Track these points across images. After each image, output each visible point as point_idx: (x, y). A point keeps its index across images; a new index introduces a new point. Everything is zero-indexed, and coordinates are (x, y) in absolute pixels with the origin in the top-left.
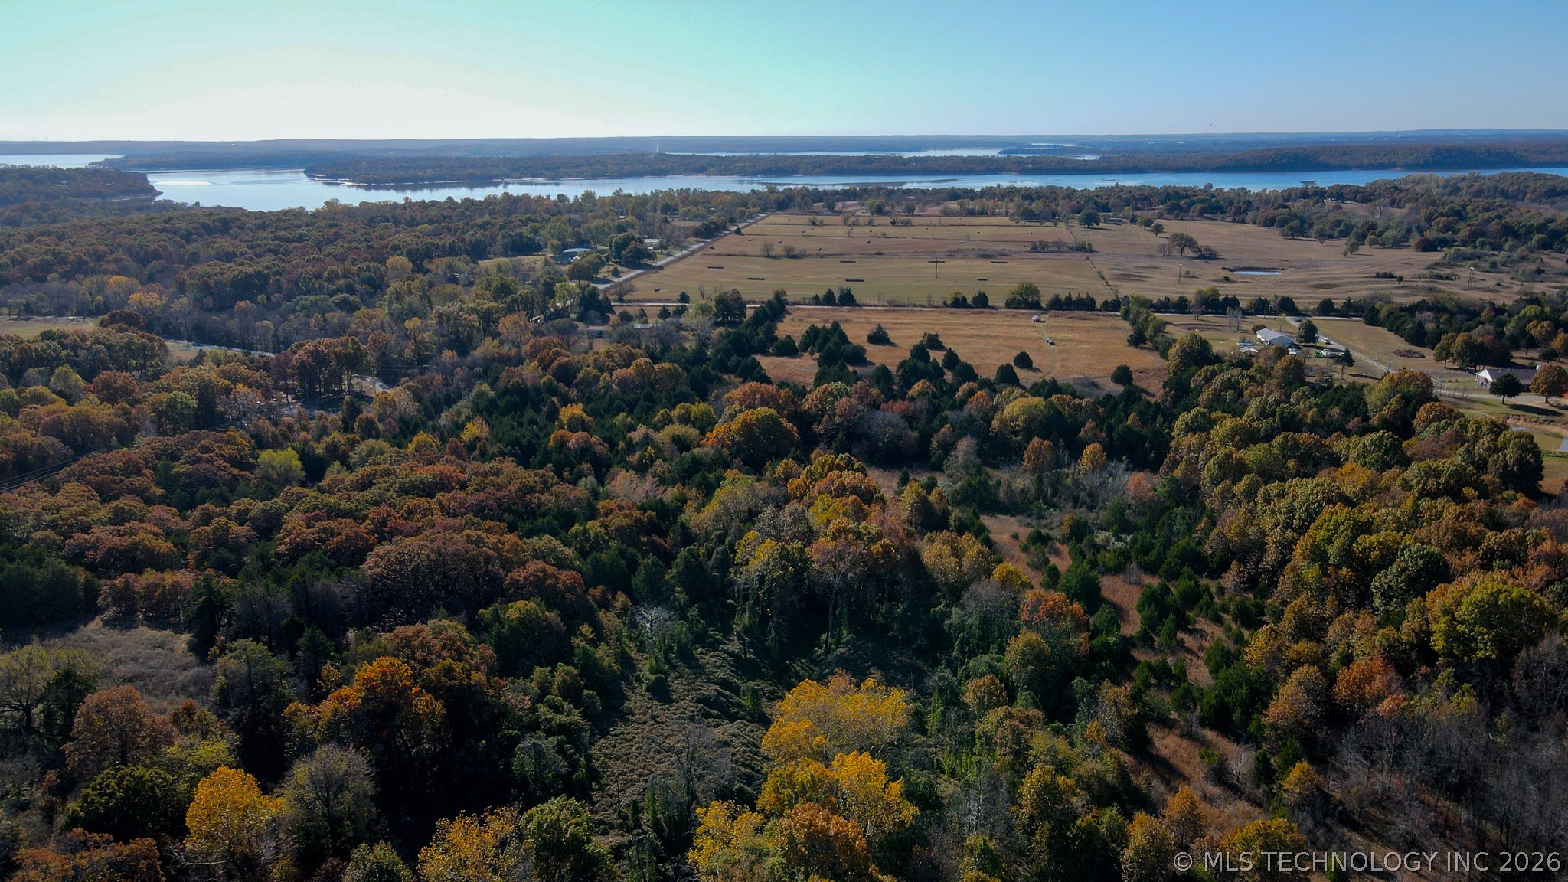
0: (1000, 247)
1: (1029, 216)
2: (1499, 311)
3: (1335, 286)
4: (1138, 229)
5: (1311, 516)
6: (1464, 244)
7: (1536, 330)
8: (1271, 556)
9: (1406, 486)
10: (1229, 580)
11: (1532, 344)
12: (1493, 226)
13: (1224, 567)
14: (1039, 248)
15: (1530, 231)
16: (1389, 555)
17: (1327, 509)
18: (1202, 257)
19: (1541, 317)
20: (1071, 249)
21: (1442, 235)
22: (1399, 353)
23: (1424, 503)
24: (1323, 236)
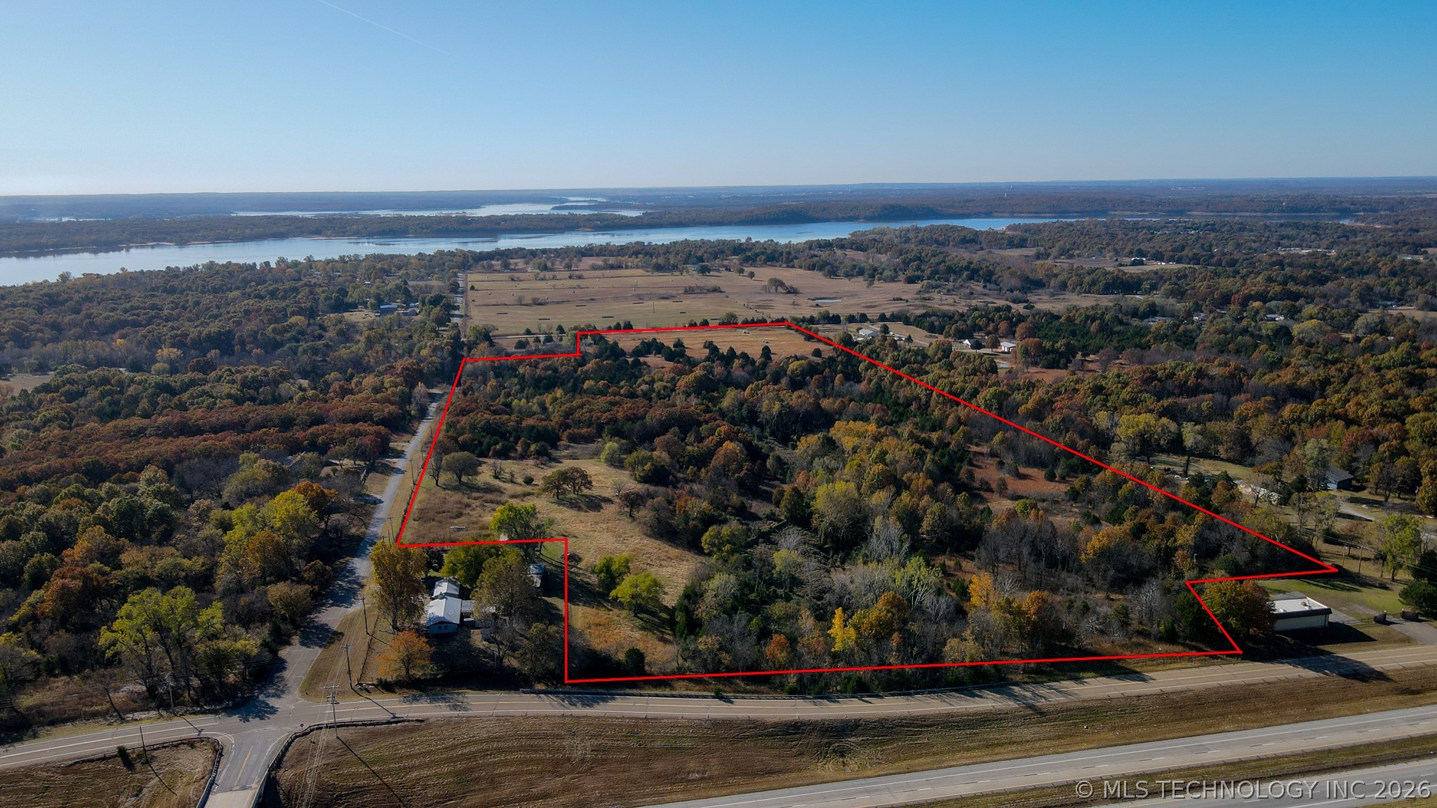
0: (662, 292)
1: (659, 268)
2: (962, 315)
3: (874, 307)
4: (733, 275)
5: (935, 384)
6: (929, 279)
7: (981, 322)
8: (924, 399)
9: (959, 374)
10: (913, 408)
11: (980, 329)
12: (942, 267)
13: (909, 405)
14: (689, 291)
15: (961, 270)
16: (963, 390)
17: (940, 381)
18: (789, 292)
19: (981, 316)
20: (709, 291)
21: (916, 273)
22: (926, 336)
23: (967, 378)
24: (848, 275)
